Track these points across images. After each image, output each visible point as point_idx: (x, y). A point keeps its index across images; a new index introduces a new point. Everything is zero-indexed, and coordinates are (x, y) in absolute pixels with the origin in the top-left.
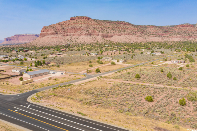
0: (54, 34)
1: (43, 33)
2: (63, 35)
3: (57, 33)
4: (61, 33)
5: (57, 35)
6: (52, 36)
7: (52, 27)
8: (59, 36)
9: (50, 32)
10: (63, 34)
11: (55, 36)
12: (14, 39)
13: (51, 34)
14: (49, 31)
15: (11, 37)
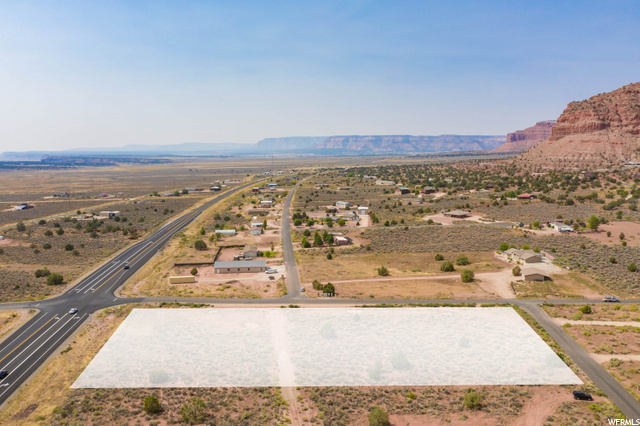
0: (592, 128)
1: (563, 124)
2: (632, 132)
3: (603, 126)
4: (625, 122)
5: (603, 132)
6: (586, 136)
7: (597, 105)
8: (611, 135)
9: (580, 123)
10: (630, 127)
11: (596, 137)
12: (533, 137)
13: (585, 129)
14: (581, 118)
15: (526, 130)
